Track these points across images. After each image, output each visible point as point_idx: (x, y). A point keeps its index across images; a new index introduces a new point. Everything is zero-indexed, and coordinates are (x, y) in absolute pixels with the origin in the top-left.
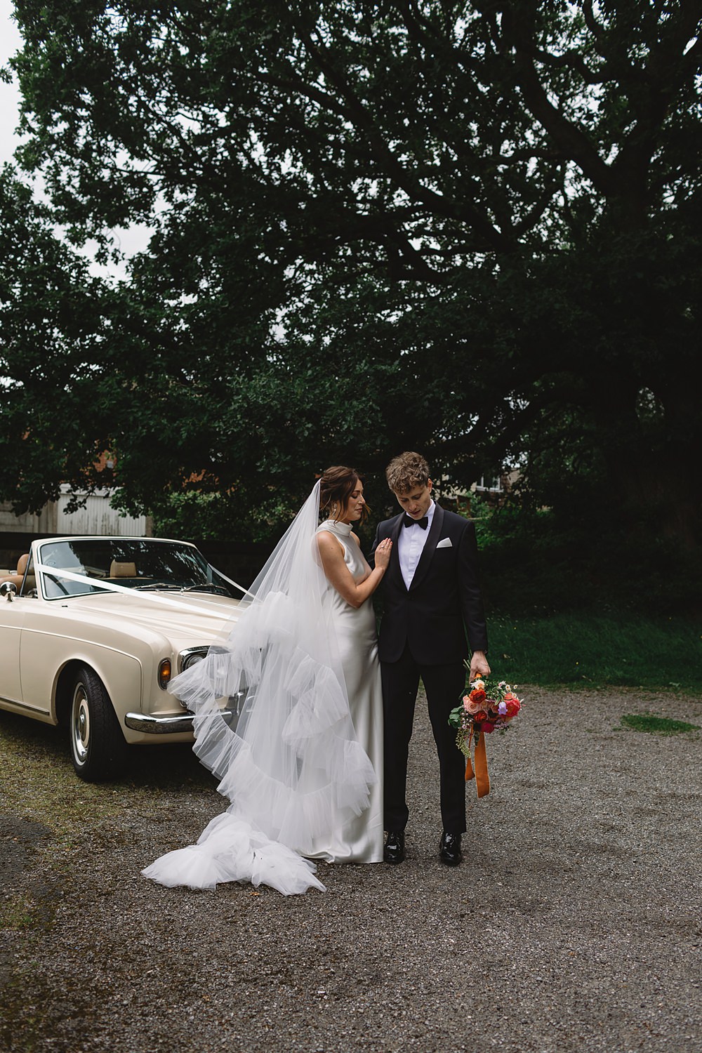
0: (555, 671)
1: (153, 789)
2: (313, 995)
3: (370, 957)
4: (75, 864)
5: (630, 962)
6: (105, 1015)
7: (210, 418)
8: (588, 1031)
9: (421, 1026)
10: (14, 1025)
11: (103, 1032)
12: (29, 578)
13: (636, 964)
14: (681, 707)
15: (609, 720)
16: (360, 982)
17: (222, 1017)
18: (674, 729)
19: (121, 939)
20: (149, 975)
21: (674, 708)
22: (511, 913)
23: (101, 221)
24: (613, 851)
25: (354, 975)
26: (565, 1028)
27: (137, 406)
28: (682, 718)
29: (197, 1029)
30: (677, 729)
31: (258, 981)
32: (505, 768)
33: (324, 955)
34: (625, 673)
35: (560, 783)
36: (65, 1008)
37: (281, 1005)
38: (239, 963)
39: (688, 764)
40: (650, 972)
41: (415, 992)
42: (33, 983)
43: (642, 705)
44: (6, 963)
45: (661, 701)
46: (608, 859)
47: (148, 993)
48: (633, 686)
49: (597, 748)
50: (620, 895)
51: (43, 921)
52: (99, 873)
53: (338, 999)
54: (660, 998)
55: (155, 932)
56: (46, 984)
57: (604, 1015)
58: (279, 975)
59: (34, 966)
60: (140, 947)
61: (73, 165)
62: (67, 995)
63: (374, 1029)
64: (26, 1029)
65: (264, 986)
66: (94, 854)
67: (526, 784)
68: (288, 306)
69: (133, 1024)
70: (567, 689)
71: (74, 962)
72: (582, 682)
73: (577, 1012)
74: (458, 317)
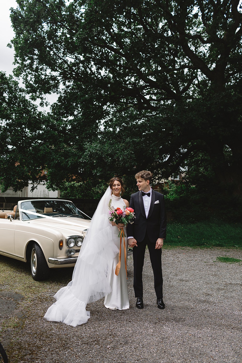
0: (196, 242)
1: (58, 283)
2: (106, 348)
3: (125, 336)
4: (31, 307)
5: (209, 337)
6: (39, 354)
7: (78, 158)
8: (192, 359)
9: (139, 357)
10: (11, 357)
11: (39, 359)
12: (17, 213)
13: (211, 338)
14: (238, 254)
15: (212, 259)
16: (121, 344)
17: (77, 355)
18: (234, 261)
19: (45, 331)
20: (54, 342)
21: (235, 254)
22: (172, 322)
23: (42, 92)
24: (208, 302)
25: (119, 342)
26: (185, 358)
27: (54, 154)
28: (238, 257)
29: (68, 358)
30: (235, 261)
31: (88, 344)
32: (175, 275)
33: (110, 335)
34: (220, 242)
35: (193, 280)
36: (27, 352)
37: (95, 351)
38: (83, 338)
39: (237, 273)
40: (215, 340)
41: (138, 347)
42: (17, 344)
43: (224, 253)
44: (9, 338)
45: (231, 252)
46: (206, 304)
47: (53, 348)
48: (222, 247)
49: (207, 268)
50: (208, 316)
51: (21, 325)
52: (39, 310)
53: (114, 349)
54: (217, 348)
55: (56, 328)
56: (21, 345)
57: (198, 354)
58: (95, 342)
59: (17, 339)
60: (51, 333)
61: (32, 74)
62: (28, 348)
63: (124, 358)
64: (15, 358)
65: (90, 345)
66: (38, 304)
67: (182, 280)
68: (105, 119)
69: (48, 357)
70: (200, 248)
71: (30, 338)
72: (204, 245)
73: (190, 353)
74: (161, 122)
